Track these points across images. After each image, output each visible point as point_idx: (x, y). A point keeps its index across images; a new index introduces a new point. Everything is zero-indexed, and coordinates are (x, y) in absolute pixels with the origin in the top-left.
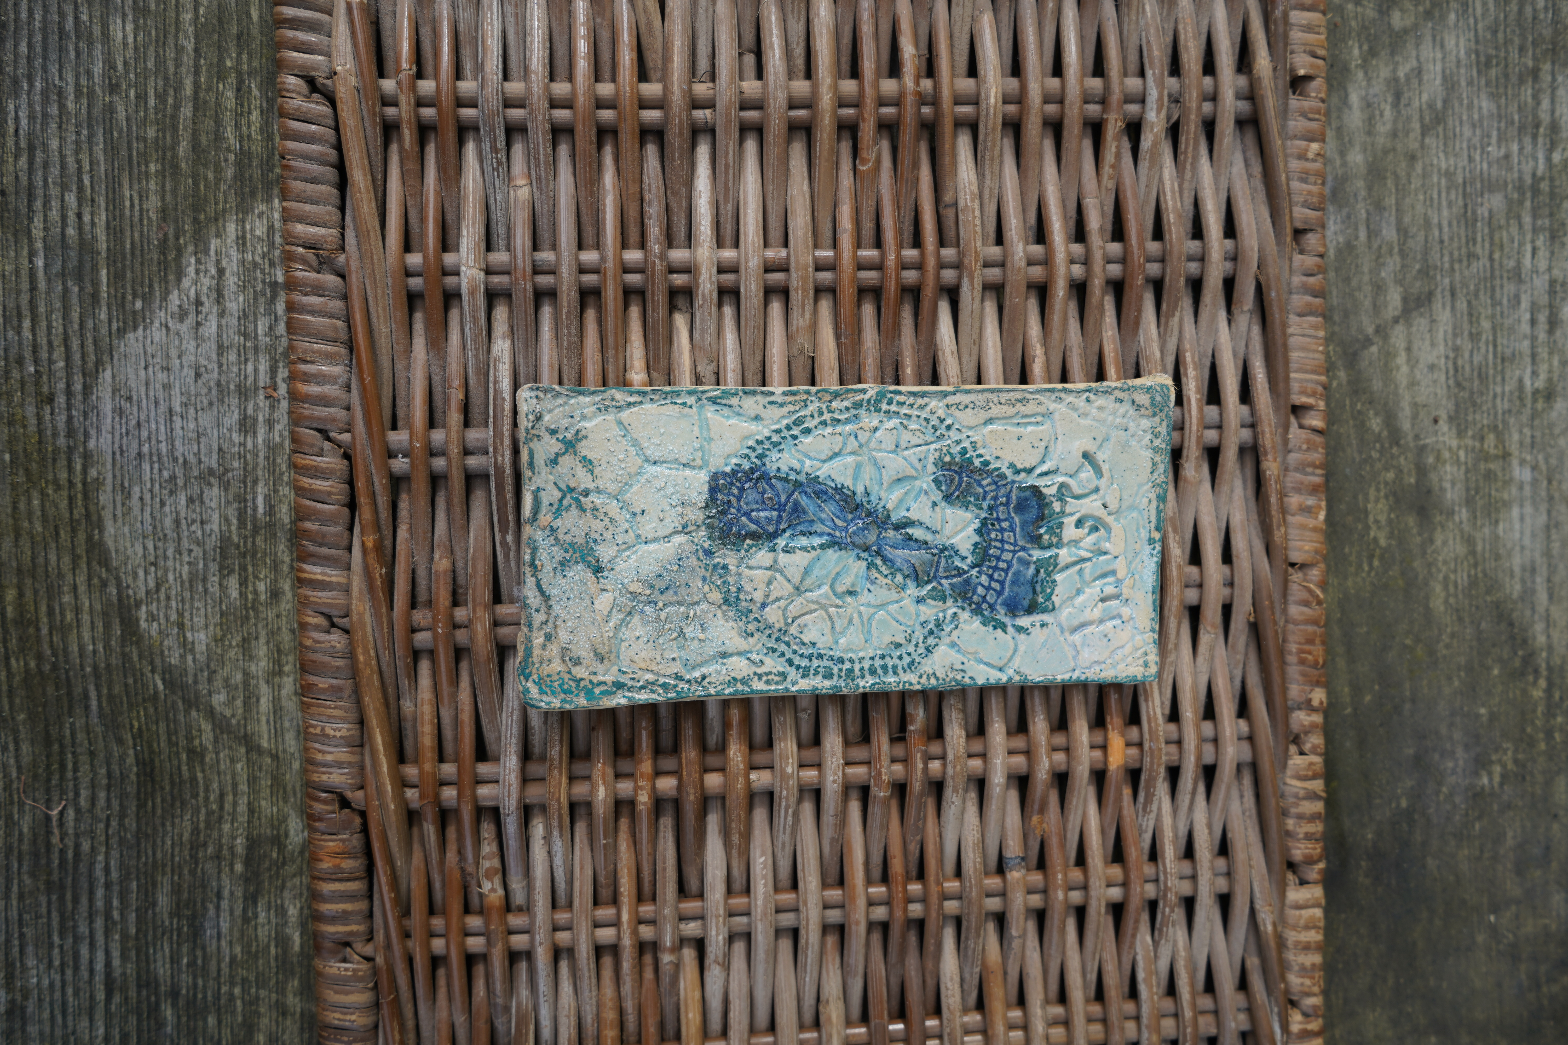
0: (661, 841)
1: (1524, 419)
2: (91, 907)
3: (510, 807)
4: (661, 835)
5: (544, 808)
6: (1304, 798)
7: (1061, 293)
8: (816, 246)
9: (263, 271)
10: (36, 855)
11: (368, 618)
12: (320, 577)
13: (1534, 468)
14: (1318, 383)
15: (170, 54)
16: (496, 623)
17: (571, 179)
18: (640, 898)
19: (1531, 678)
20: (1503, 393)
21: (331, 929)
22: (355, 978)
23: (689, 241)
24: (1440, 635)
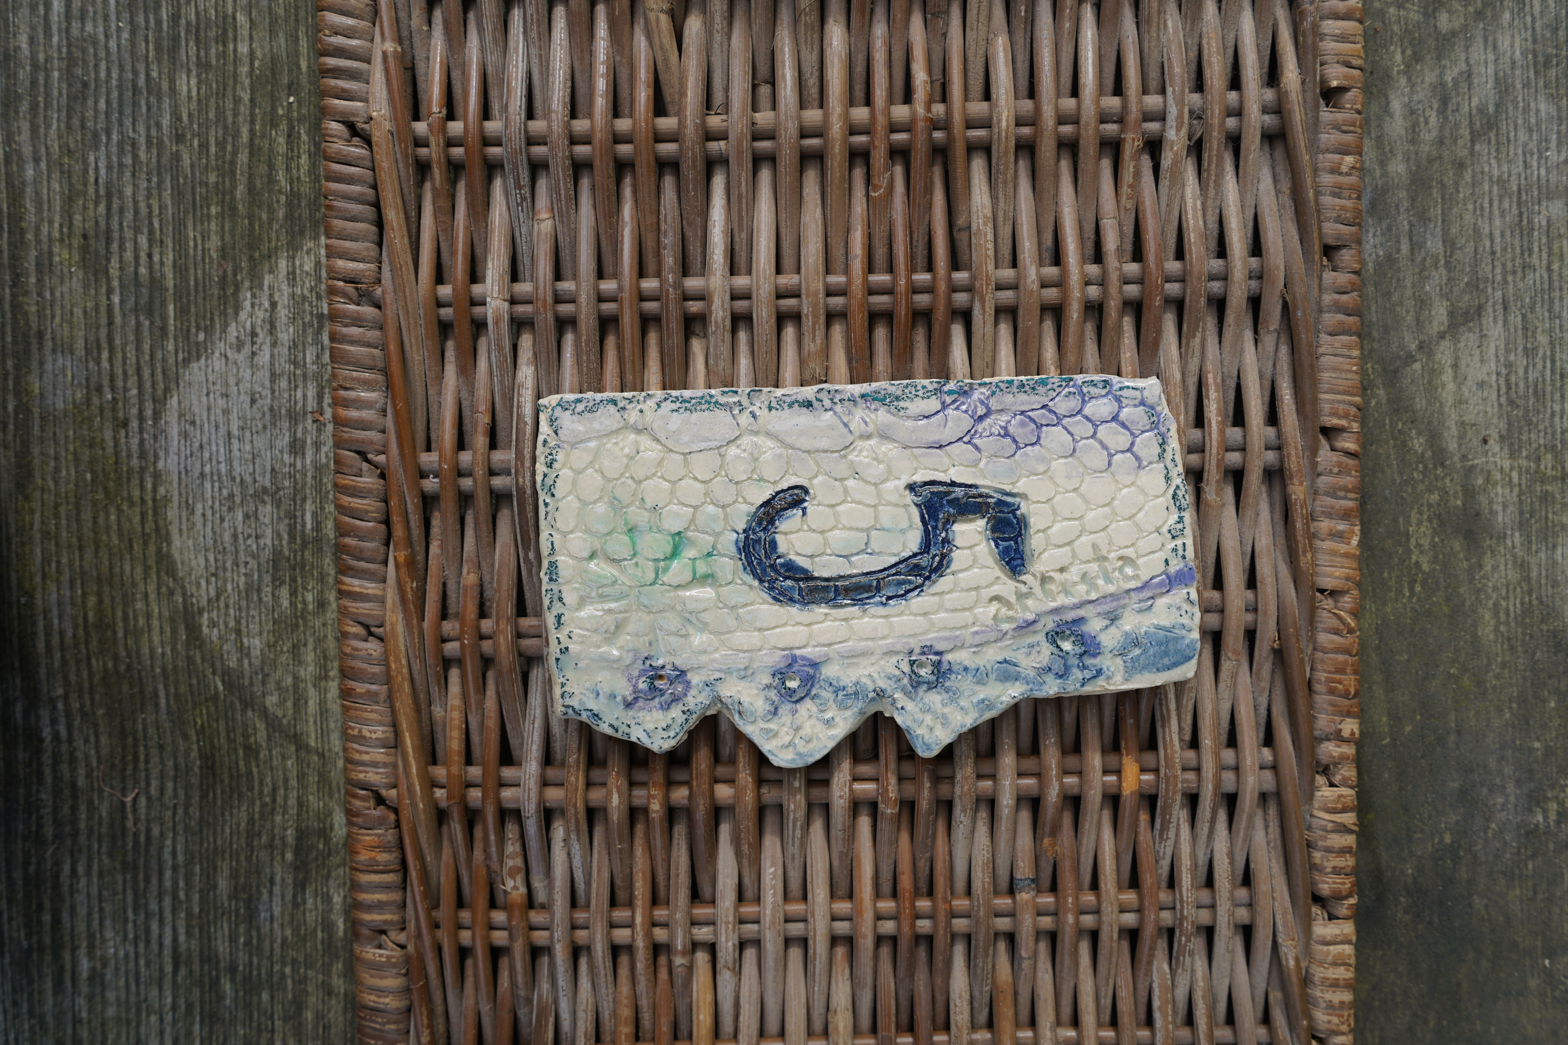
0: (675, 849)
2: (160, 886)
3: (530, 809)
4: (675, 842)
5: (563, 812)
6: (1333, 832)
7: (1075, 315)
8: (828, 272)
10: (113, 837)
11: (400, 628)
12: (358, 589)
14: (1351, 404)
16: (519, 635)
17: (592, 213)
18: (654, 901)
21: (367, 917)
22: (389, 964)
23: (704, 269)
24: (1489, 664)
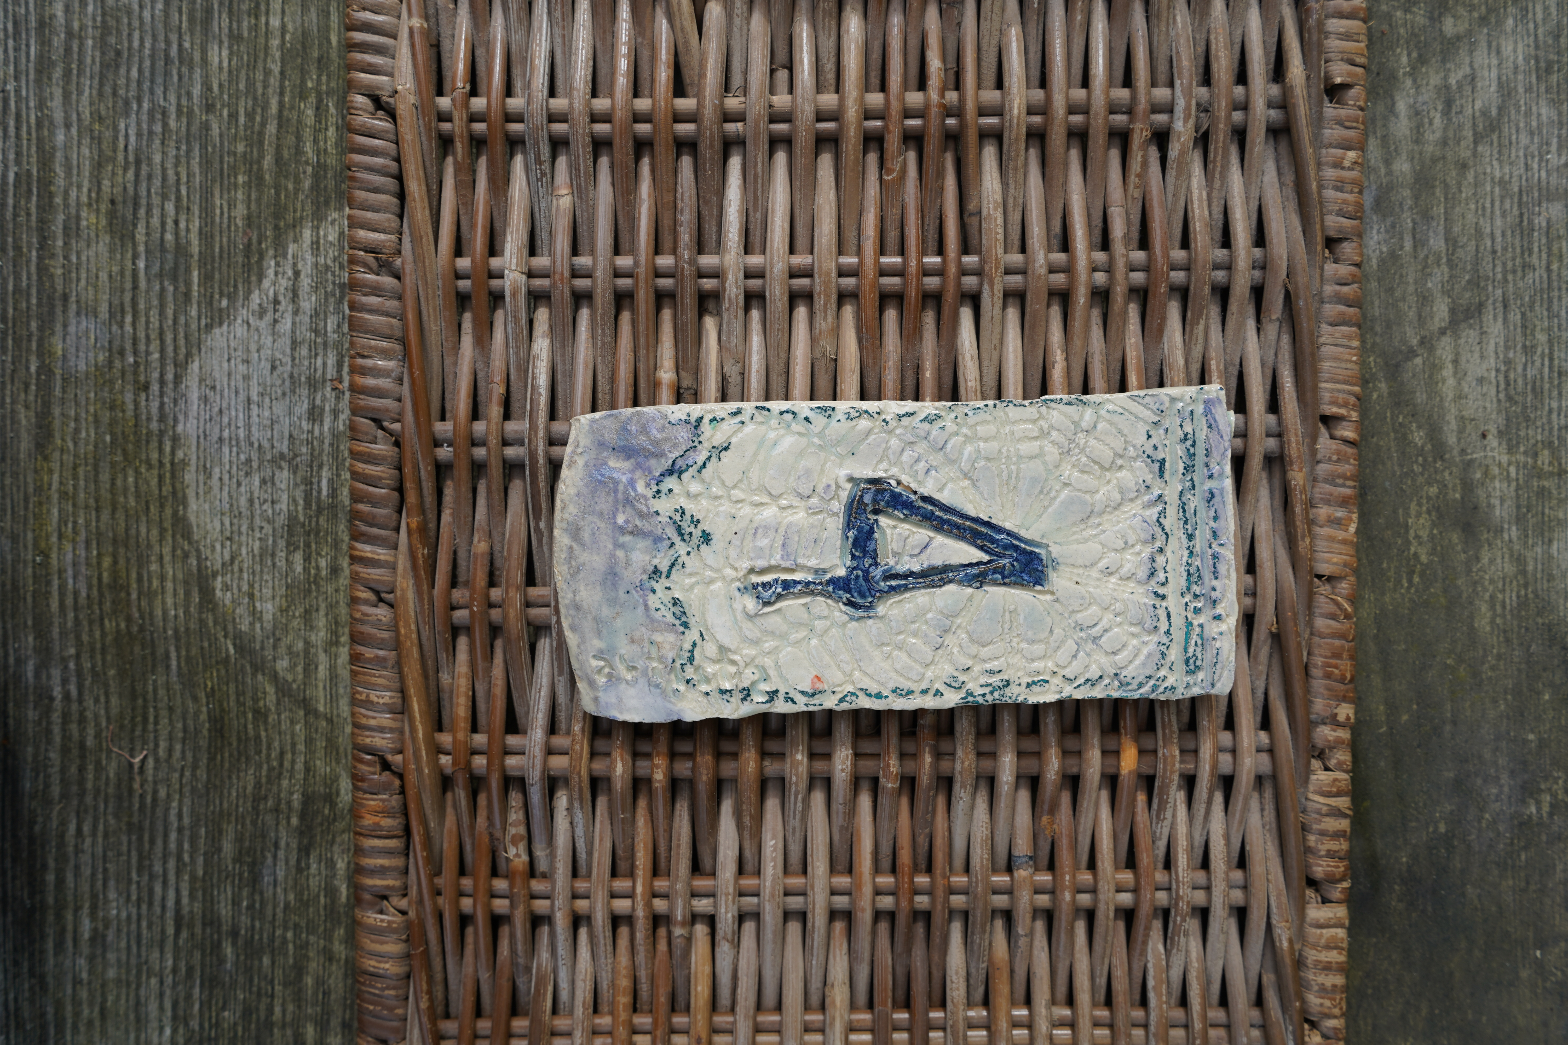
0: (677, 819)
2: (165, 848)
3: (534, 777)
4: (677, 813)
5: (566, 781)
6: (1327, 815)
7: (1082, 301)
8: (840, 253)
9: (333, 273)
10: (119, 798)
11: (410, 595)
12: (369, 555)
14: (1350, 393)
16: (528, 604)
17: (610, 189)
18: (655, 872)
21: (369, 882)
22: (389, 930)
23: (719, 247)
24: (1485, 656)
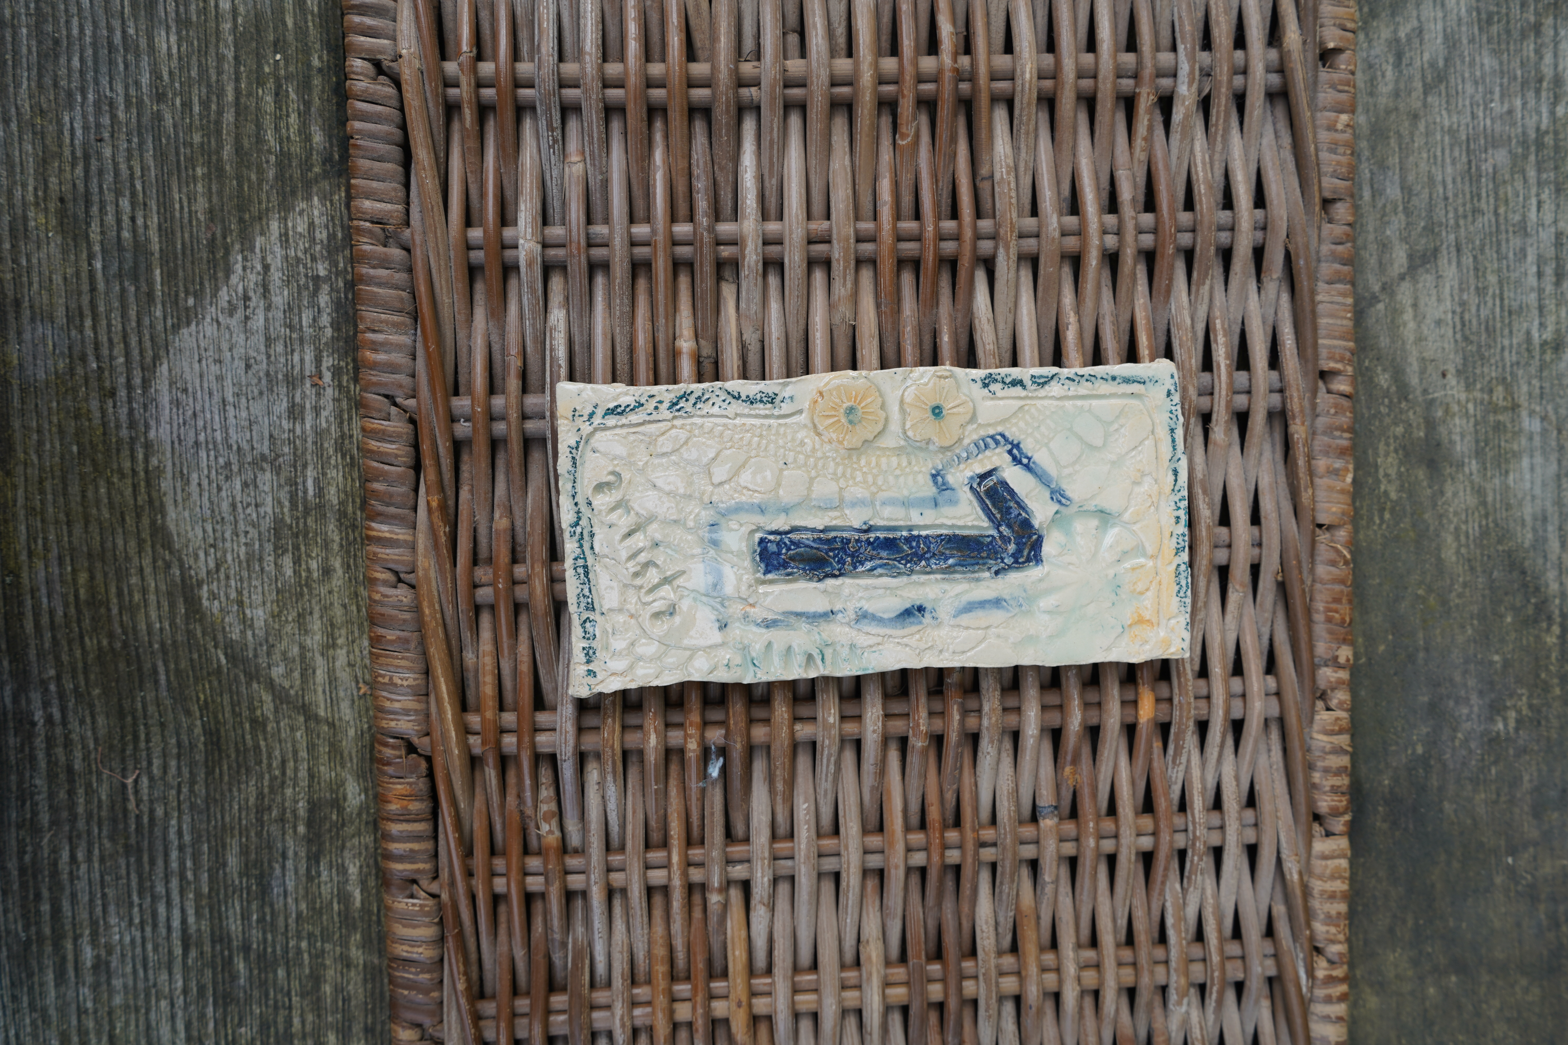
1: (1533, 370)
2: (166, 868)
3: (566, 754)
5: (598, 755)
6: (1330, 753)
7: (1094, 263)
8: (857, 219)
9: (305, 266)
10: (114, 821)
11: (433, 577)
13: (1543, 419)
14: (1346, 348)
15: (212, 62)
17: (623, 159)
18: (689, 842)
19: (1544, 625)
20: (1511, 346)
21: (399, 866)
22: (422, 913)
23: (735, 215)
24: (1452, 584)
